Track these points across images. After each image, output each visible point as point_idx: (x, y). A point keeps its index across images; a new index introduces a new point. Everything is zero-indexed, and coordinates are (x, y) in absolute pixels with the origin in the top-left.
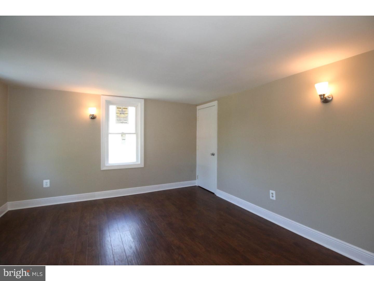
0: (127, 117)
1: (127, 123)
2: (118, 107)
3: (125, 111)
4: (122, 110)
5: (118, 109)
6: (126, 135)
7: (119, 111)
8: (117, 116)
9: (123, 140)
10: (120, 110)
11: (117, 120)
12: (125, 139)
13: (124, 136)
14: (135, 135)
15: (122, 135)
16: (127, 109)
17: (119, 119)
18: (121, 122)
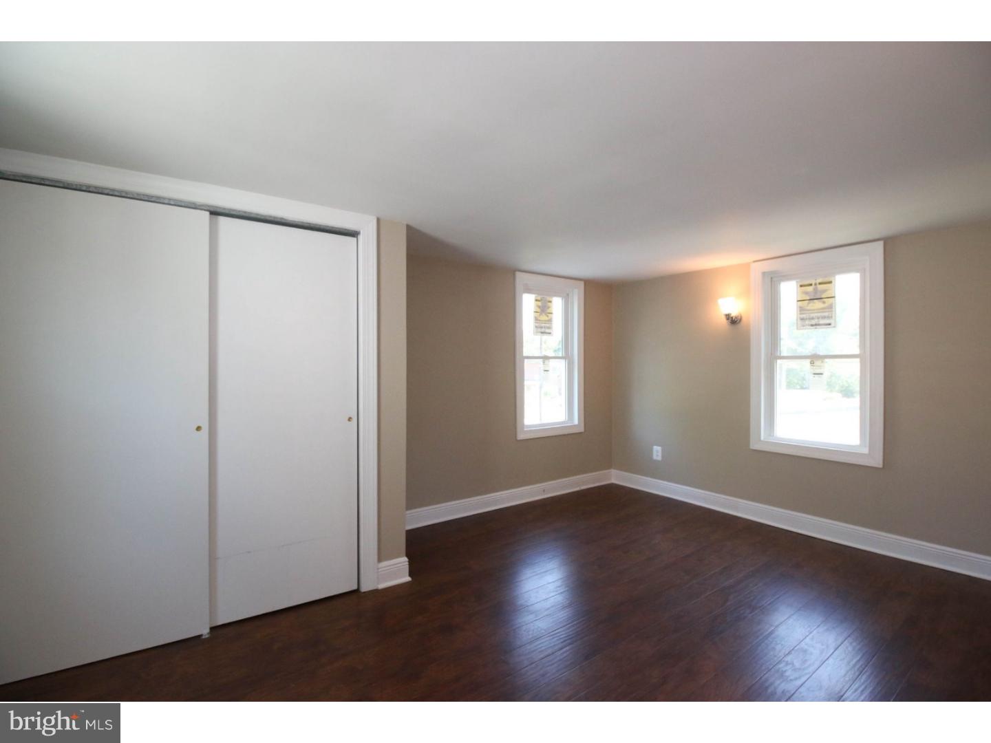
0: (831, 307)
1: (830, 324)
2: (801, 284)
3: (825, 291)
4: (816, 290)
5: (802, 288)
6: (826, 360)
7: (806, 293)
8: (800, 307)
9: (816, 376)
10: (810, 289)
11: (802, 319)
12: (822, 374)
13: (818, 363)
14: (858, 360)
15: (812, 363)
16: (830, 282)
17: (804, 316)
18: (812, 325)
